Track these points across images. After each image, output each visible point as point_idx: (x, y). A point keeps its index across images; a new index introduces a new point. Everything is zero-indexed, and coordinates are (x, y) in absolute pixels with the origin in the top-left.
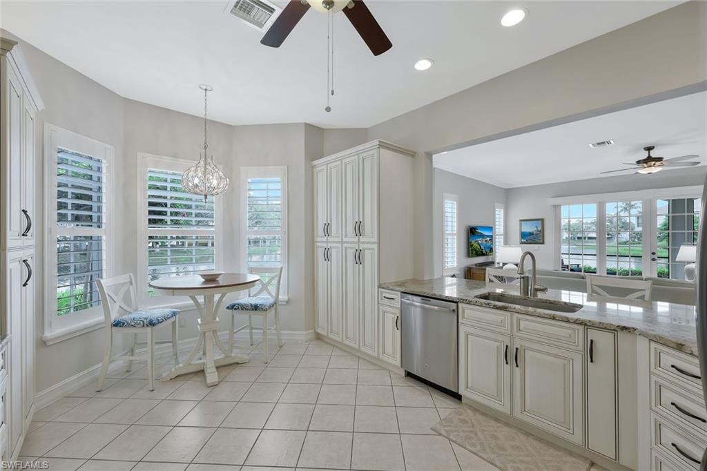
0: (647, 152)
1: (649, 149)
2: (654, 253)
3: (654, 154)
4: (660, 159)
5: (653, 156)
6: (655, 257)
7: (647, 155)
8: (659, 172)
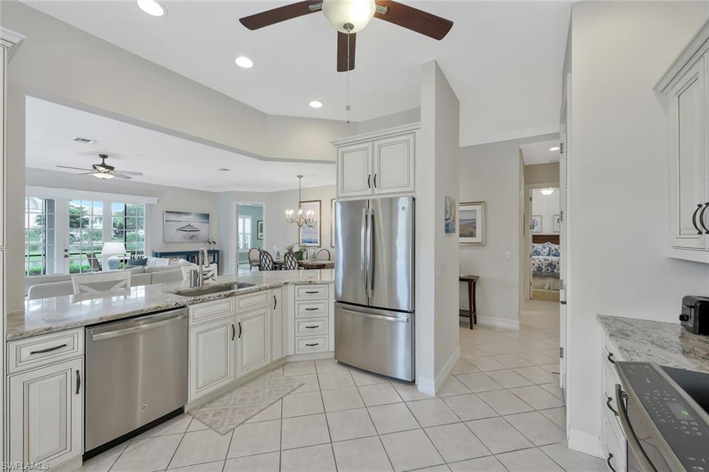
0: (102, 159)
1: (104, 157)
2: (66, 251)
3: (107, 162)
4: (112, 168)
5: (107, 164)
6: (67, 253)
7: (102, 162)
8: (111, 179)
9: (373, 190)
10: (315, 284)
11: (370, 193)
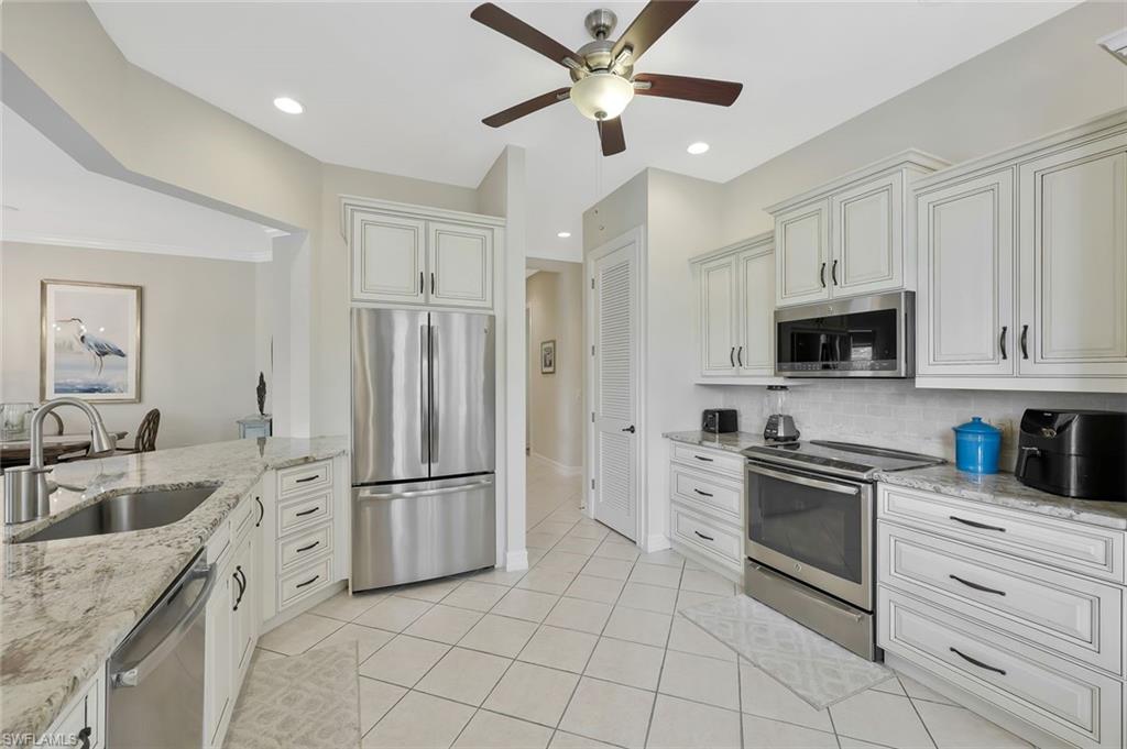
9: (427, 298)
10: (315, 461)
11: (423, 301)
